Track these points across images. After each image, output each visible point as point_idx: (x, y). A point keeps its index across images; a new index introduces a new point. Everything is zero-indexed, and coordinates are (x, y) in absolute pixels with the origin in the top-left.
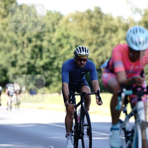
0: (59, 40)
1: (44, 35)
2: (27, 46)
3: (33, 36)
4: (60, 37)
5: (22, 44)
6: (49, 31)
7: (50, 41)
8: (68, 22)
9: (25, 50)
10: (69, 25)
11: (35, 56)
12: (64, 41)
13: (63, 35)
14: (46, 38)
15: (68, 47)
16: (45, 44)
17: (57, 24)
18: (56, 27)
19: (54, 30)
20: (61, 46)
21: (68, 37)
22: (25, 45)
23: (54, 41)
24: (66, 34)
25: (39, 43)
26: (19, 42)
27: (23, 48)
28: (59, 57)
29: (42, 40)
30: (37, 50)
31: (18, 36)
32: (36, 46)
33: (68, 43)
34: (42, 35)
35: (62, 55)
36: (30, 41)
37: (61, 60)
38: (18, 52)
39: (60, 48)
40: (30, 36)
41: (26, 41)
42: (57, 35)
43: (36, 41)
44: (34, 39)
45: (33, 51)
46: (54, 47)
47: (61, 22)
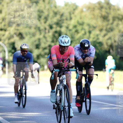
0: (75, 27)
1: (63, 23)
2: (49, 32)
3: (53, 23)
4: (76, 24)
5: (44, 29)
6: (67, 19)
7: (67, 28)
8: (82, 11)
9: (47, 35)
10: (83, 14)
11: (55, 40)
12: (79, 28)
13: (78, 22)
14: (65, 25)
15: (83, 32)
16: (63, 30)
17: (73, 13)
18: (72, 16)
19: (71, 19)
20: (77, 31)
21: (82, 24)
22: (47, 31)
23: (71, 27)
24: (80, 21)
25: (58, 29)
26: (42, 28)
27: (45, 33)
28: (75, 41)
29: (61, 27)
30: (57, 35)
31: (41, 23)
32: (56, 32)
33: (82, 29)
34: (61, 22)
35: (78, 39)
36: (51, 27)
37: (76, 43)
38: (41, 36)
39: (76, 33)
40: (51, 23)
41: (48, 28)
42: (73, 22)
43: (56, 28)
44: (54, 26)
45: (54, 36)
46: (71, 32)
47: (77, 12)
